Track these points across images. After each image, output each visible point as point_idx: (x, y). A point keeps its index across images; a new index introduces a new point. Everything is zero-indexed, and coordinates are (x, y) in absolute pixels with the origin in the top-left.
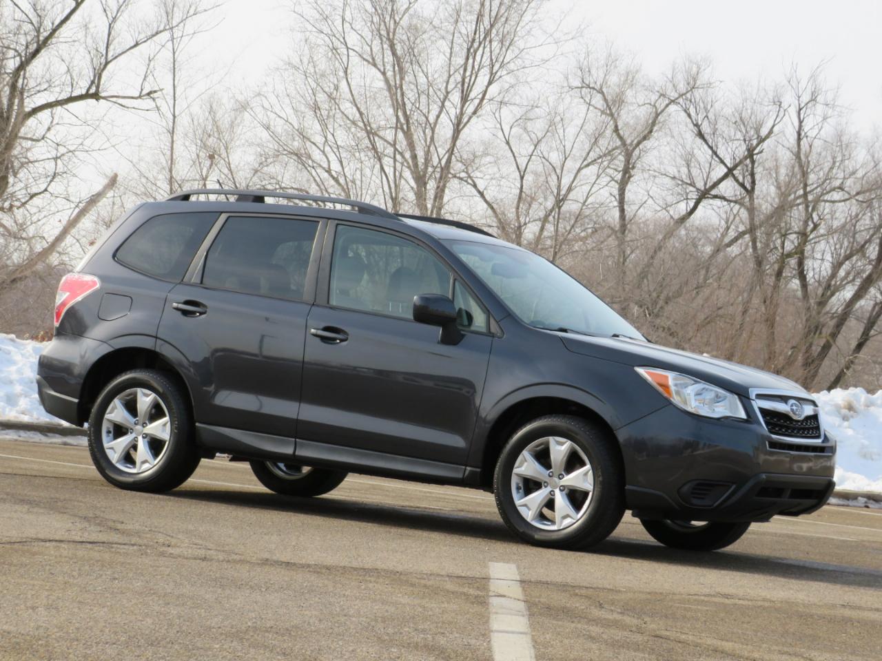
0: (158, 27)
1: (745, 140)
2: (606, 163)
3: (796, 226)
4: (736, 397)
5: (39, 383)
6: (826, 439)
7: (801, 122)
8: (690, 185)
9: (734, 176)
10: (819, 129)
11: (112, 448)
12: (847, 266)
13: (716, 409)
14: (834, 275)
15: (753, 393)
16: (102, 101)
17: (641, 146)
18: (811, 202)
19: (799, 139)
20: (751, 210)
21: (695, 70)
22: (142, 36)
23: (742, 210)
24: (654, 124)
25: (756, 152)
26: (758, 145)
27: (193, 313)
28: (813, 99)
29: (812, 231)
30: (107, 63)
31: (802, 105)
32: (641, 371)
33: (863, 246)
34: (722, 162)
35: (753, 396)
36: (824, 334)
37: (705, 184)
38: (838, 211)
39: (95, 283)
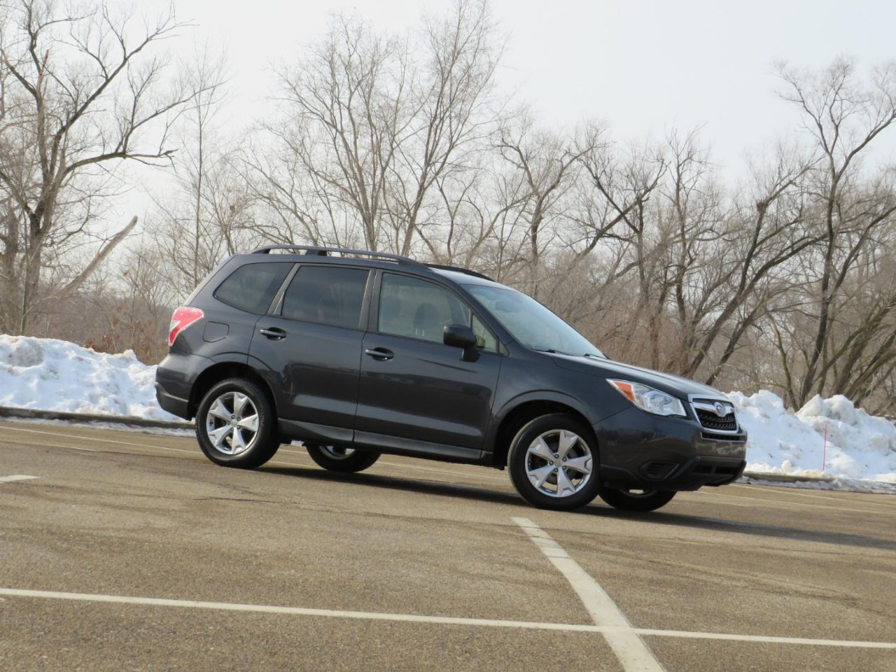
0: (174, 100)
1: (635, 190)
2: (521, 208)
3: (675, 260)
4: (679, 401)
5: (157, 388)
6: (740, 431)
7: (679, 176)
8: (590, 226)
9: (626, 219)
10: (694, 182)
11: (213, 435)
12: (715, 293)
13: (665, 409)
14: (705, 299)
15: (691, 397)
16: (128, 159)
17: (550, 194)
18: (688, 240)
19: (678, 189)
20: (639, 246)
21: (594, 133)
22: (162, 107)
23: (631, 246)
24: (560, 175)
25: (643, 199)
26: (645, 193)
27: (276, 337)
28: (690, 158)
29: (689, 265)
30: (133, 129)
31: (681, 162)
32: (611, 381)
33: (729, 276)
34: (616, 207)
35: (690, 400)
36: (698, 348)
37: (602, 225)
38: (709, 248)
39: (200, 314)
